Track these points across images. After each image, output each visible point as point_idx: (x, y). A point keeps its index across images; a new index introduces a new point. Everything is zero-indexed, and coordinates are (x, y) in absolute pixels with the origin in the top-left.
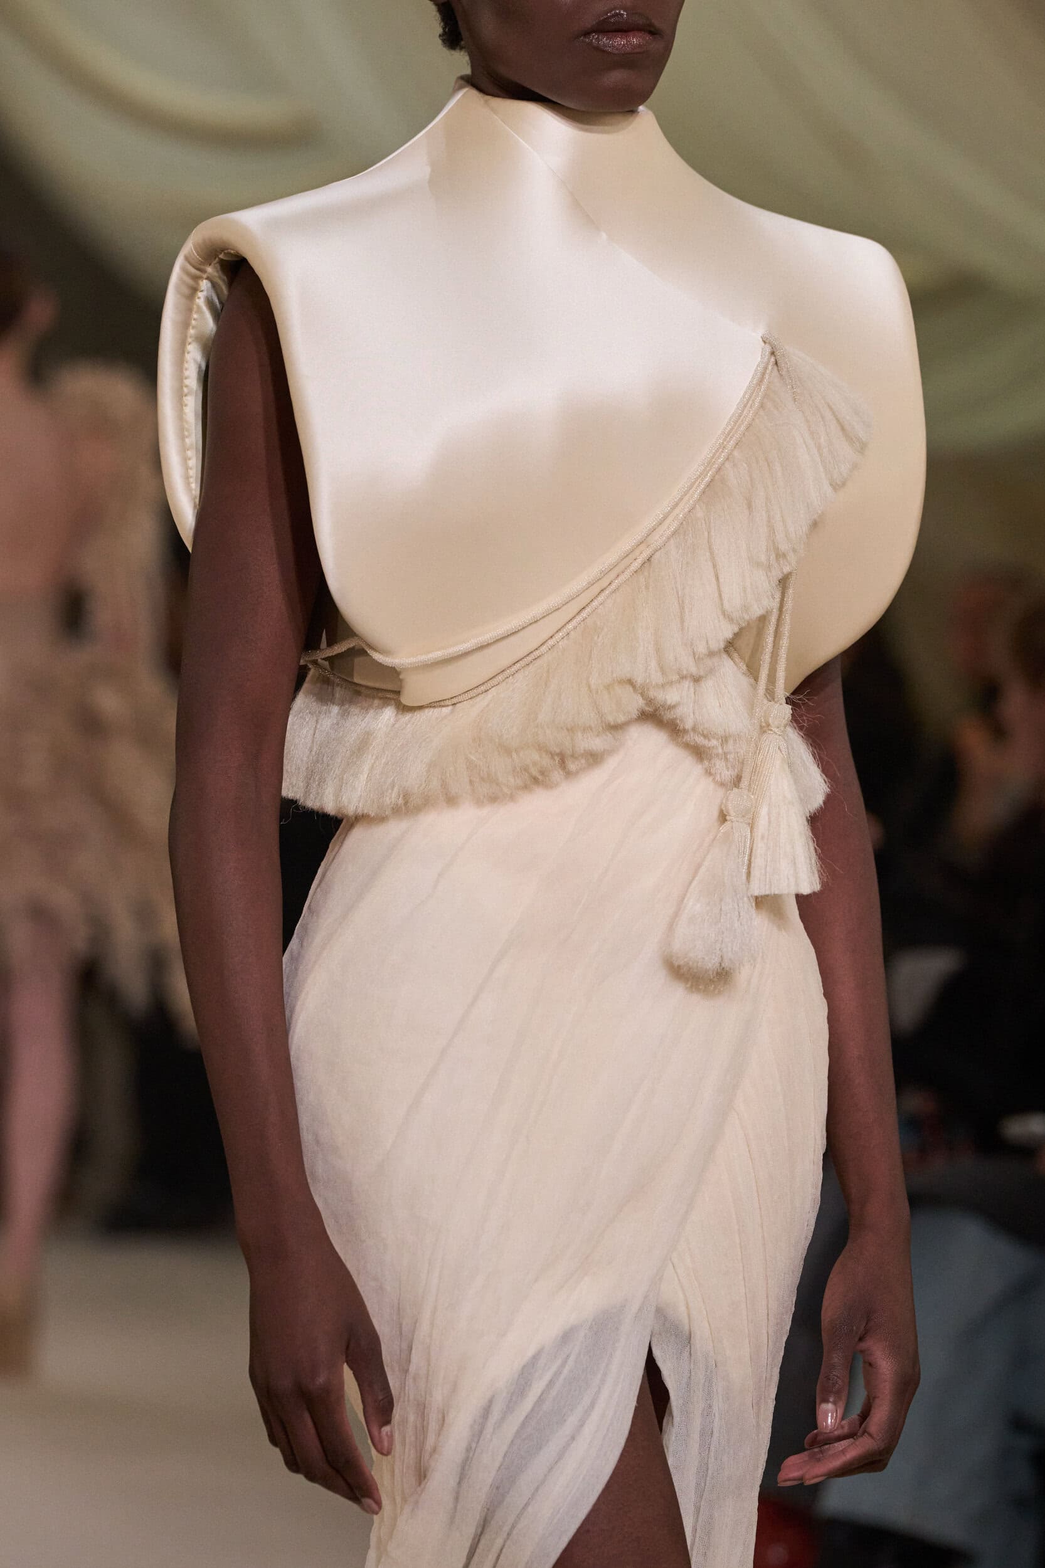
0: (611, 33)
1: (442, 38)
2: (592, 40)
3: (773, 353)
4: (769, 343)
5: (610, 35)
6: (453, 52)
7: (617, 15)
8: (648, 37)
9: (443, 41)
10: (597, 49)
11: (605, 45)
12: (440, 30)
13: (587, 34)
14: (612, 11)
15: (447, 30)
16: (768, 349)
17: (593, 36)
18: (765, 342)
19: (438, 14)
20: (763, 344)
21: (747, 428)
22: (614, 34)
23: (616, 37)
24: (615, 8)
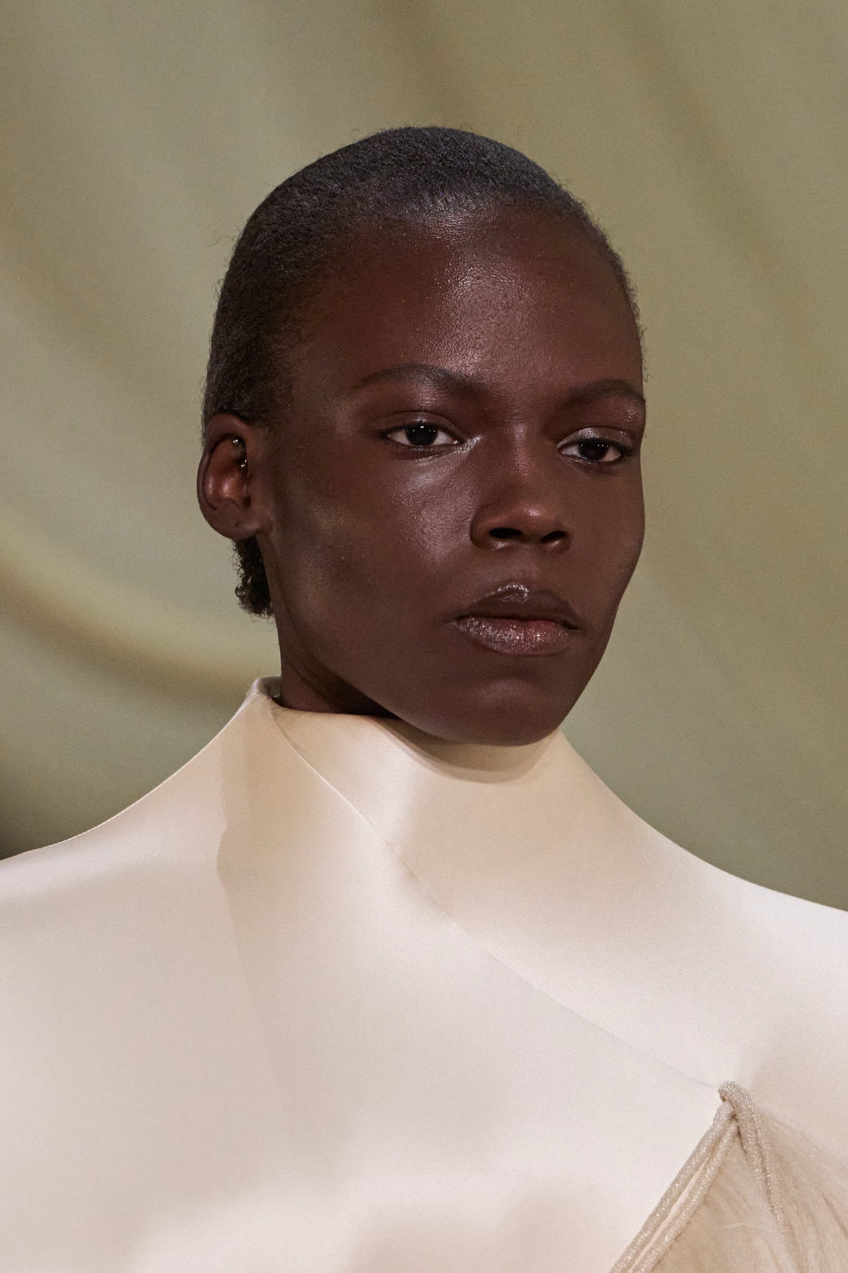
0: (497, 620)
1: (239, 594)
2: (469, 629)
3: (734, 1117)
4: (730, 1102)
5: (499, 622)
6: (255, 617)
7: (511, 591)
8: (561, 633)
9: (242, 598)
10: (477, 644)
11: (489, 639)
12: (237, 581)
13: (461, 618)
14: (505, 585)
15: (249, 581)
16: (727, 1110)
17: (472, 622)
18: (724, 1099)
19: (237, 555)
20: (721, 1102)
21: (677, 1238)
22: (506, 622)
23: (507, 627)
24: (510, 581)
